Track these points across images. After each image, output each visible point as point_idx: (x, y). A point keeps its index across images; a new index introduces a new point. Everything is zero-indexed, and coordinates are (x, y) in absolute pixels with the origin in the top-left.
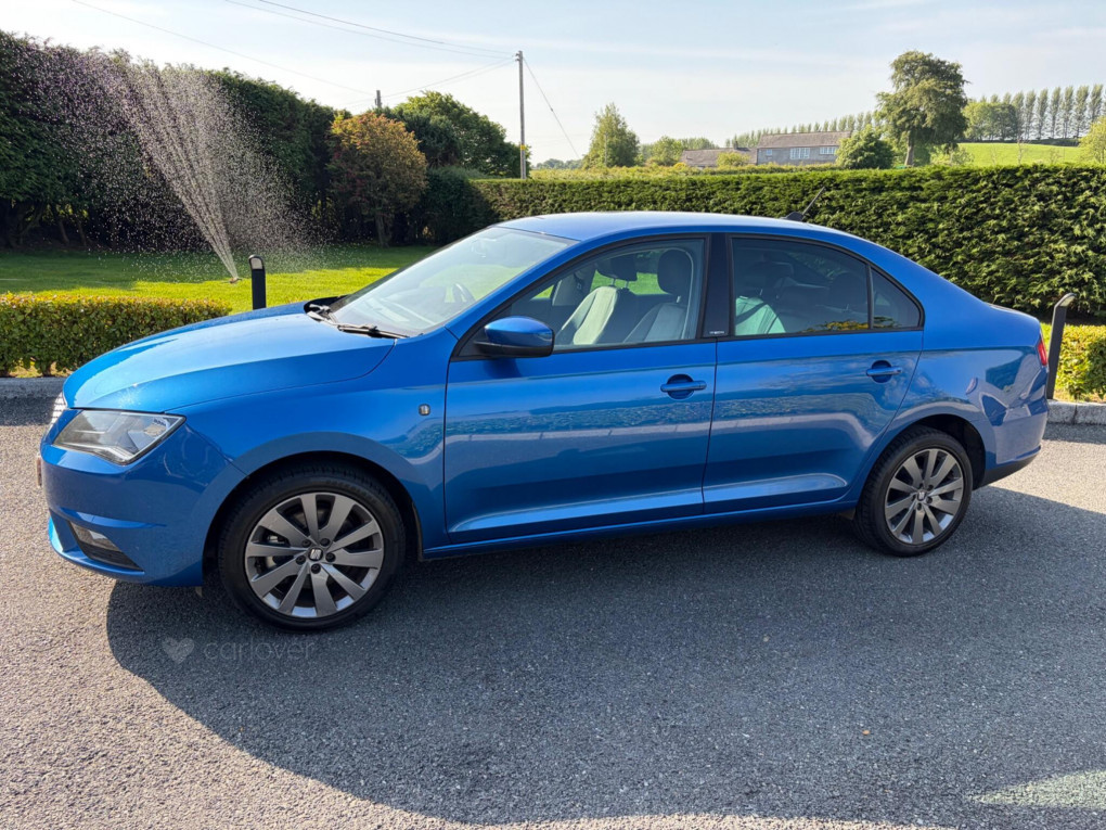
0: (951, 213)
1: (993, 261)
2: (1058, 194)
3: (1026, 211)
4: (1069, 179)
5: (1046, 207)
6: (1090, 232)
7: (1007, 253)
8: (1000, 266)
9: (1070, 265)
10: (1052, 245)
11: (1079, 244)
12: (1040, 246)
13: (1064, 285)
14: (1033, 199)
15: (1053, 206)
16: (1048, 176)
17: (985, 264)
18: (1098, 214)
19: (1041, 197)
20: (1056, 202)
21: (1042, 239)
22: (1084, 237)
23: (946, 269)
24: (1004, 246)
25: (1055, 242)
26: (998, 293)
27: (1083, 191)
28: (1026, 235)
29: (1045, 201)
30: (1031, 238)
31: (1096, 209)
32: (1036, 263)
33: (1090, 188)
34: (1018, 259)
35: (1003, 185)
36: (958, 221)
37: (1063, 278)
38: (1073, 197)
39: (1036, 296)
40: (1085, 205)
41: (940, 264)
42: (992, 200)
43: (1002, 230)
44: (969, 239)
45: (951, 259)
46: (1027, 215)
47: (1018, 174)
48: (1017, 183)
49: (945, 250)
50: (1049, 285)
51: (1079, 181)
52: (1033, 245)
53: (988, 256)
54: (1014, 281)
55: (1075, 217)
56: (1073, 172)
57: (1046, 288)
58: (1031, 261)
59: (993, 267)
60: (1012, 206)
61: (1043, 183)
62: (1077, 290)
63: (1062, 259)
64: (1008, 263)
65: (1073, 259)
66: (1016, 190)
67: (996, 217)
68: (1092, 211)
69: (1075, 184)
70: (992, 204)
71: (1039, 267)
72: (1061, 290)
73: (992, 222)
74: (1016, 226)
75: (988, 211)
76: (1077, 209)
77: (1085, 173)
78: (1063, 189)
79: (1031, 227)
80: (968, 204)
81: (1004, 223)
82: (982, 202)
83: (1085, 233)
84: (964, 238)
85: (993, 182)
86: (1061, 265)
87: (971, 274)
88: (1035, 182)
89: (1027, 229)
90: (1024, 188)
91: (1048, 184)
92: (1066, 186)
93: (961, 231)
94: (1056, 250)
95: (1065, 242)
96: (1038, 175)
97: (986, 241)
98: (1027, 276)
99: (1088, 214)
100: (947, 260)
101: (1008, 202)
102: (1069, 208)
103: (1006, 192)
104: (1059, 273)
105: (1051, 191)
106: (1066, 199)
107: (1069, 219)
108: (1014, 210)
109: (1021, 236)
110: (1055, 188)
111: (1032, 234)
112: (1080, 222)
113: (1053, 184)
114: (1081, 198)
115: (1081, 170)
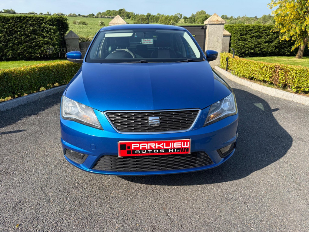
0: (3, 31)
1: (23, 45)
2: (36, 24)
3: (28, 29)
4: (37, 20)
5: (33, 28)
6: (48, 35)
7: (25, 42)
8: (25, 46)
9: (46, 44)
10: (39, 39)
11: (46, 38)
12: (35, 39)
13: (45, 50)
14: (28, 26)
15: (36, 27)
16: (31, 19)
17: (20, 46)
18: (48, 30)
19: (31, 25)
20: (36, 26)
21: (35, 37)
22: (47, 36)
23: (7, 48)
24: (24, 40)
25: (39, 38)
26: (26, 54)
27: (42, 24)
28: (30, 36)
29: (33, 26)
30: (32, 37)
31: (48, 28)
32: (36, 44)
33: (44, 23)
34: (29, 44)
35: (18, 22)
36: (6, 33)
37: (44, 48)
38: (40, 25)
39: (38, 54)
40: (44, 28)
41: (4, 47)
42: (16, 26)
43: (22, 35)
44: (12, 38)
45: (8, 45)
46: (29, 31)
47: (22, 18)
48: (22, 21)
49: (4, 42)
50: (41, 50)
51: (40, 20)
52: (33, 39)
53: (20, 43)
54: (31, 50)
55: (42, 30)
56: (38, 18)
57: (40, 51)
58: (34, 43)
59: (23, 47)
60: (23, 28)
61: (30, 21)
62: (48, 51)
63: (43, 42)
64: (27, 45)
65: (46, 42)
66: (23, 24)
67: (19, 31)
68: (47, 29)
69: (39, 21)
70: (16, 27)
71: (36, 45)
72: (45, 51)
73: (19, 33)
74: (26, 34)
75: (16, 30)
76: (42, 28)
77: (41, 19)
78: (37, 23)
79: (31, 34)
80: (9, 28)
81: (23, 33)
82: (13, 27)
83: (47, 35)
84: (10, 38)
85: (14, 21)
86: (42, 44)
87: (16, 49)
88: (28, 21)
89: (30, 35)
90: (26, 23)
91: (32, 21)
92: (37, 22)
93: (9, 36)
94: (40, 40)
95: (42, 38)
96: (28, 19)
97: (18, 39)
98: (34, 48)
99: (46, 30)
100: (7, 46)
101: (21, 27)
102: (40, 28)
103: (20, 24)
104: (43, 46)
105: (34, 23)
106: (38, 26)
107: (41, 31)
108: (24, 29)
109: (28, 37)
110: (35, 23)
111: (32, 36)
112: (44, 32)
113: (33, 21)
114: (42, 25)
115: (40, 18)
